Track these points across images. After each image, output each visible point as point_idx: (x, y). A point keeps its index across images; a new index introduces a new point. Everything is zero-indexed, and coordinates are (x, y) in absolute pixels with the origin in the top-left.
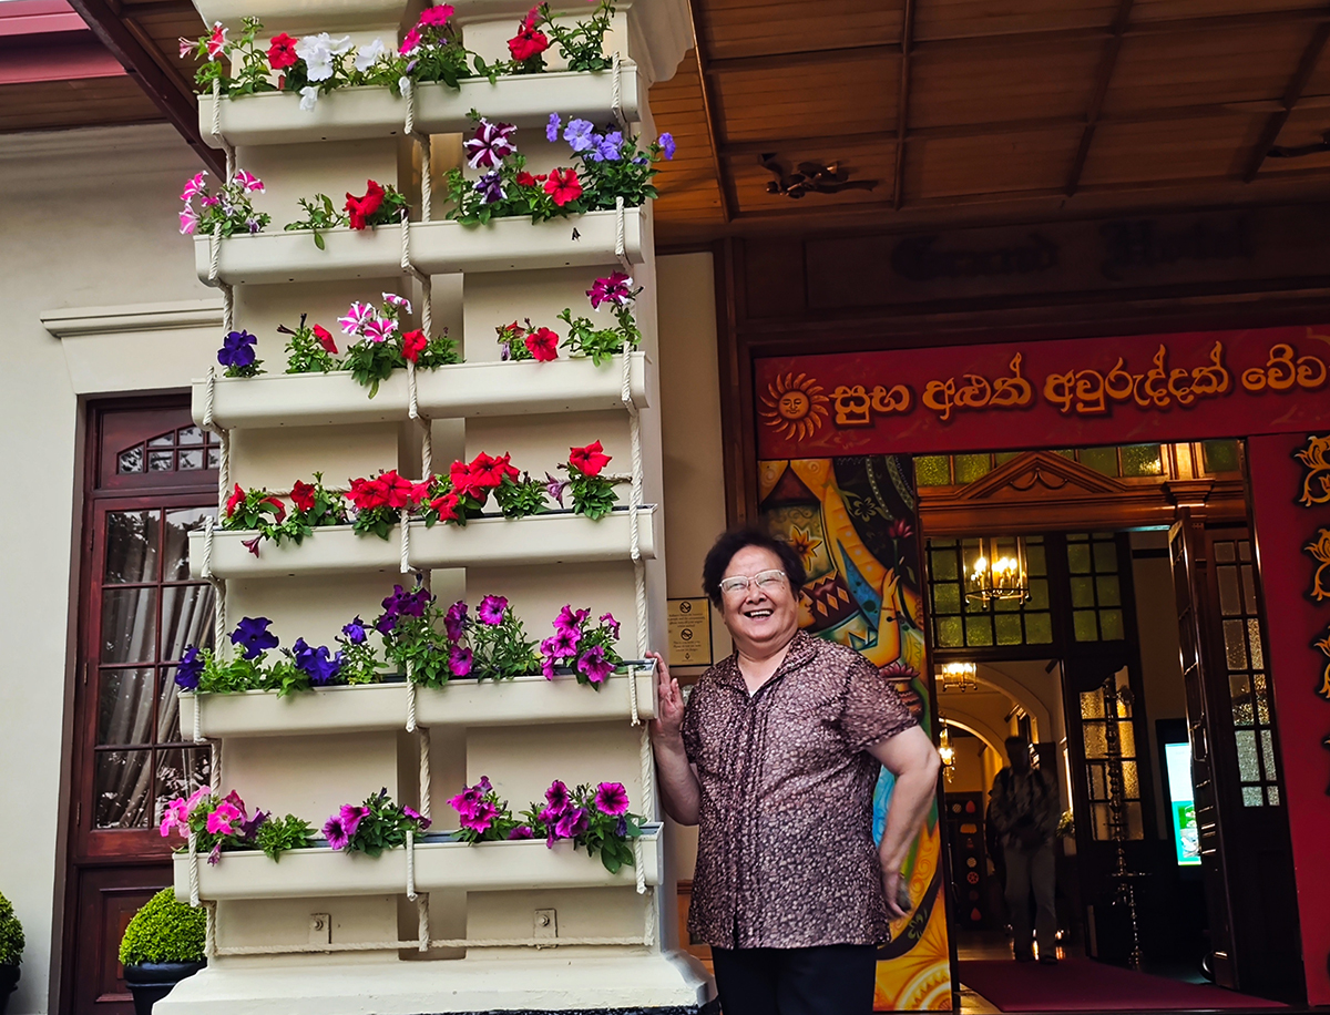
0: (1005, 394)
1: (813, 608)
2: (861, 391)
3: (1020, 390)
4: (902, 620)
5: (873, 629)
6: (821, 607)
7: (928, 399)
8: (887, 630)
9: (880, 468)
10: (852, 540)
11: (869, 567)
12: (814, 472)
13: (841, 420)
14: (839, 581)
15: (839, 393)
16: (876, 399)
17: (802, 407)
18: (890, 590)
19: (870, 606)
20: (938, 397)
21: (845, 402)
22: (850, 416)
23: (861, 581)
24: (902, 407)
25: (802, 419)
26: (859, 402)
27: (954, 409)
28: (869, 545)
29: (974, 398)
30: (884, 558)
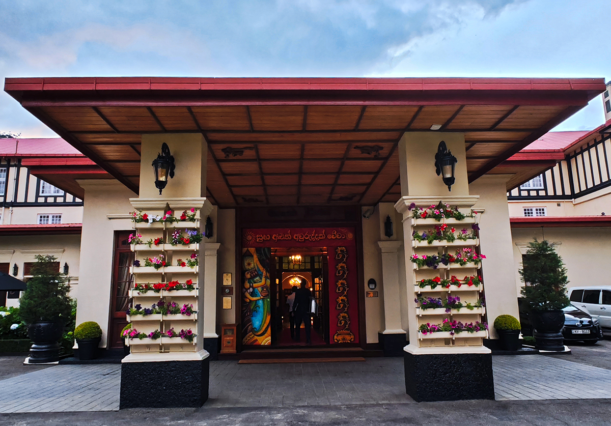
0: (287, 237)
1: (251, 275)
2: (261, 236)
3: (289, 236)
4: (266, 277)
5: (261, 279)
6: (252, 275)
7: (273, 238)
8: (263, 279)
9: (264, 250)
10: (258, 263)
11: (261, 268)
12: (252, 250)
13: (257, 241)
14: (256, 270)
15: (257, 236)
16: (263, 238)
17: (251, 238)
18: (264, 272)
19: (261, 275)
20: (275, 237)
21: (258, 238)
22: (259, 240)
23: (259, 270)
24: (269, 239)
25: (251, 240)
26: (261, 238)
27: (278, 240)
28: (261, 264)
29: (282, 238)
30: (264, 266)
